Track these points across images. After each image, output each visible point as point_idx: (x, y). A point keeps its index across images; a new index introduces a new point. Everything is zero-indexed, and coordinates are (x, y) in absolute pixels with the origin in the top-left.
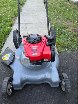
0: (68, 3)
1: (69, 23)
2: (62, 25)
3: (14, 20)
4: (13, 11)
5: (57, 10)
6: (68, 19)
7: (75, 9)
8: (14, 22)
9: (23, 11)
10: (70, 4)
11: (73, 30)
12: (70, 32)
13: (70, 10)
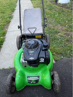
0: (56, 6)
1: (61, 27)
2: (53, 29)
3: (6, 28)
4: (4, 18)
5: (47, 14)
6: (59, 23)
7: (64, 11)
8: (6, 29)
9: (14, 17)
10: (58, 7)
11: (65, 34)
12: (62, 36)
13: (59, 13)
